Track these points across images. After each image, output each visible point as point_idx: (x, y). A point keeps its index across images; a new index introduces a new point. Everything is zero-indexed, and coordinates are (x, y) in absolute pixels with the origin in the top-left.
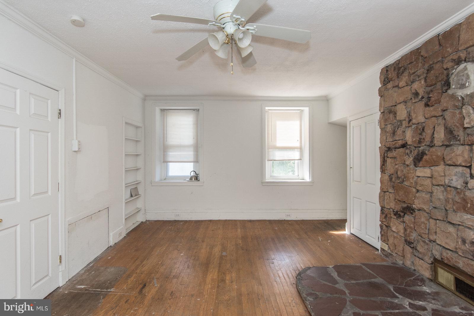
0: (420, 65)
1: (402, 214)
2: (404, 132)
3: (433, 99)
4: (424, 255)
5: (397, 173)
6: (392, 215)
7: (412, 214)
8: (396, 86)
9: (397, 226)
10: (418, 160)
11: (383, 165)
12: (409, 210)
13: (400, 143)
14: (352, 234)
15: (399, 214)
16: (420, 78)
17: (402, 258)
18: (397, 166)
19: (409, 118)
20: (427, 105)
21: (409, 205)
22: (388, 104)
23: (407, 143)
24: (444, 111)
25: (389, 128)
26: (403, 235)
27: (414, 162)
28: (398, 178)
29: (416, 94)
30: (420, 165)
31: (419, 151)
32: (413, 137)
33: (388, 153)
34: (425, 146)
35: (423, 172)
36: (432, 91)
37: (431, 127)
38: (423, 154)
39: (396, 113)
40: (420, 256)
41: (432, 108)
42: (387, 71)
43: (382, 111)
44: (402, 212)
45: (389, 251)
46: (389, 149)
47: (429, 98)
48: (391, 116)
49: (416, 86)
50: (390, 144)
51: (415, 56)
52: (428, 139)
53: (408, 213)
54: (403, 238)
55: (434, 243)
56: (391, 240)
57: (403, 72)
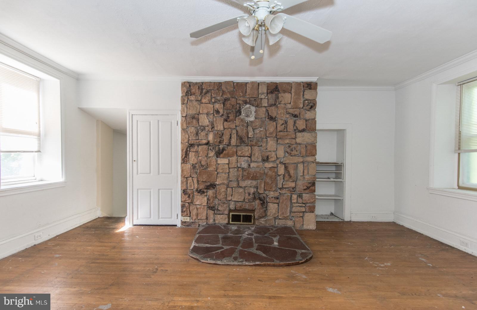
0: (221, 94)
1: (205, 191)
2: (207, 134)
3: (231, 118)
4: (224, 210)
5: (201, 163)
6: (196, 193)
7: (214, 188)
8: (199, 101)
9: (200, 200)
10: (219, 154)
11: (186, 157)
12: (212, 186)
13: (204, 141)
14: (135, 225)
15: (203, 191)
16: (220, 102)
17: (206, 220)
18: (200, 158)
19: (212, 125)
20: (226, 120)
21: (212, 183)
22: (192, 112)
23: (209, 142)
24: (237, 126)
25: (192, 130)
26: (206, 205)
27: (216, 155)
28: (202, 166)
29: (218, 112)
30: (220, 157)
31: (219, 148)
32: (214, 138)
33: (191, 148)
34: (225, 145)
35: (222, 161)
36: (230, 113)
37: (229, 134)
38: (223, 150)
39: (198, 120)
40: (221, 213)
41: (229, 123)
42: (190, 86)
43: (184, 115)
44: (206, 189)
45: (191, 221)
46: (191, 145)
47: (228, 117)
48: (194, 121)
49: (217, 106)
50: (194, 142)
51: (217, 87)
52: (226, 141)
53: (211, 188)
54: (206, 207)
55: (231, 202)
56: (194, 212)
57: (206, 93)
